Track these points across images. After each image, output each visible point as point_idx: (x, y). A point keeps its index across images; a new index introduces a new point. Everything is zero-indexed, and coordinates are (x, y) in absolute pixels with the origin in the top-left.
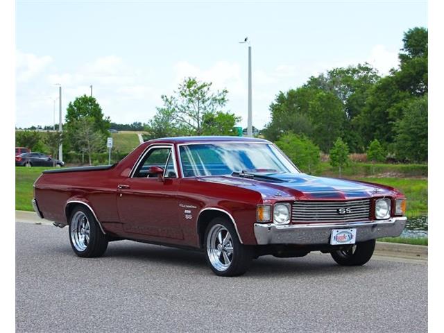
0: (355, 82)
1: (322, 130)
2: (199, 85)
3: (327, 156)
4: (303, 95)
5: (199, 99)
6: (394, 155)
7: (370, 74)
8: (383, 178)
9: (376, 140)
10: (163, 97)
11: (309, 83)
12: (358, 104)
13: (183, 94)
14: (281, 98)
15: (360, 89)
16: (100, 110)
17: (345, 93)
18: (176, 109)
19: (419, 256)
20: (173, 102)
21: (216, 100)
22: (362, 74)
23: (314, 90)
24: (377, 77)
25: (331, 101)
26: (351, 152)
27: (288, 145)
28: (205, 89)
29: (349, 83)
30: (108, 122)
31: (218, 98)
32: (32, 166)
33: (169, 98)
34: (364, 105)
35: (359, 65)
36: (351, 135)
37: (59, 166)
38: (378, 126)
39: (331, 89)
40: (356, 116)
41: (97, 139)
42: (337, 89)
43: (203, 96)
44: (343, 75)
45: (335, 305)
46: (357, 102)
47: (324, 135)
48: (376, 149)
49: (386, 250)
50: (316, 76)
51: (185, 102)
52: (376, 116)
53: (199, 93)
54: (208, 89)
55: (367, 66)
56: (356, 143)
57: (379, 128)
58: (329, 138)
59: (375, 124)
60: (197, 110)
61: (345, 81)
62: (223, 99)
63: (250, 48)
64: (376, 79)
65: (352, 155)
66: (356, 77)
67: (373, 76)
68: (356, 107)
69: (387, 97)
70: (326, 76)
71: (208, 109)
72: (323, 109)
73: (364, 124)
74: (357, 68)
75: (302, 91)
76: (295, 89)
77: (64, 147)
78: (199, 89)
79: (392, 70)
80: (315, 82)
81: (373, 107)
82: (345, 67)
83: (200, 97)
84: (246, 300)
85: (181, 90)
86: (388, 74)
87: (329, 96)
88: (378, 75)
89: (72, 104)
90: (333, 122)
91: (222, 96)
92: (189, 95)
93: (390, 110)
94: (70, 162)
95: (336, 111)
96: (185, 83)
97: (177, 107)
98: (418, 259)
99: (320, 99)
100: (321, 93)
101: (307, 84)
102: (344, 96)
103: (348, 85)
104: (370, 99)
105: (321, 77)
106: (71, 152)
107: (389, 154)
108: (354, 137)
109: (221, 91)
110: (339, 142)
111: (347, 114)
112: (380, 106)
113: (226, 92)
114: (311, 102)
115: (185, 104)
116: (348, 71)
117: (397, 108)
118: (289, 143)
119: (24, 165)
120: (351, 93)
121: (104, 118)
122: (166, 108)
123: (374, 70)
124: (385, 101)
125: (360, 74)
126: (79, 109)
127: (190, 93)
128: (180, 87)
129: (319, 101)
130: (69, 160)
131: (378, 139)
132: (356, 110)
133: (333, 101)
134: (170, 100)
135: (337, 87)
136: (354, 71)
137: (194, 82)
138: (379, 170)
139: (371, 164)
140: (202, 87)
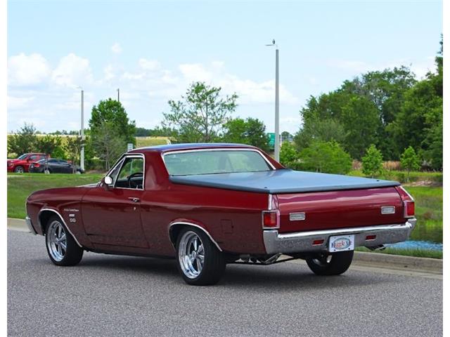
0: (391, 86)
1: (355, 136)
2: (208, 90)
3: (360, 164)
4: (336, 100)
5: (207, 104)
6: (430, 162)
7: (407, 78)
8: (417, 187)
9: (411, 147)
10: (170, 103)
11: (344, 87)
12: (393, 109)
13: (190, 100)
14: (312, 103)
15: (396, 94)
16: (125, 115)
17: (381, 98)
18: (184, 115)
19: (406, 267)
20: (180, 108)
21: (225, 105)
22: (398, 78)
23: (348, 95)
24: (414, 82)
25: (365, 106)
26: (385, 159)
27: (317, 153)
28: (214, 94)
29: (385, 87)
30: (132, 126)
31: (227, 103)
32: (51, 172)
33: (176, 103)
34: (399, 111)
35: (395, 68)
36: (387, 142)
37: (79, 173)
38: (414, 132)
39: (365, 94)
40: (391, 122)
41: (116, 145)
42: (372, 94)
43: (212, 101)
44: (378, 79)
45: (303, 316)
46: (392, 107)
47: (358, 142)
48: (411, 156)
49: (374, 261)
50: (351, 80)
51: (193, 108)
52: (412, 122)
53: (208, 99)
54: (217, 94)
55: (404, 70)
56: (391, 150)
57: (414, 134)
58: (363, 145)
59: (411, 131)
60: (205, 116)
61: (381, 86)
62: (232, 105)
63: (277, 51)
64: (413, 83)
65: (386, 163)
66: (392, 82)
67: (409, 80)
68: (392, 113)
69: (425, 103)
70: (361, 80)
71: (217, 114)
72: (357, 115)
73: (399, 130)
74: (393, 72)
75: (335, 96)
76: (327, 94)
77: (86, 153)
78: (208, 94)
79: (429, 74)
80: (349, 87)
81: (409, 112)
82: (381, 71)
83: (209, 102)
84: (215, 310)
85: (189, 95)
86: (425, 78)
87: (363, 101)
88: (415, 79)
89: (97, 108)
90: (367, 128)
91: (231, 102)
92: (197, 101)
93: (427, 116)
94: (93, 169)
95: (369, 116)
96: (193, 88)
97: (184, 112)
98: (405, 270)
99: (354, 104)
100: (354, 98)
101: (341, 88)
102: (380, 102)
103: (384, 90)
104: (407, 104)
105: (356, 81)
106: (95, 158)
107: (425, 162)
108: (389, 144)
109: (230, 97)
110: (372, 149)
111: (383, 120)
112: (417, 112)
113: (236, 97)
114: (343, 108)
115: (193, 110)
116: (383, 75)
117: (435, 114)
118: (317, 150)
119: (43, 172)
120: (387, 98)
121: (129, 123)
122: (173, 113)
123: (411, 74)
124: (422, 106)
125: (396, 78)
126: (104, 114)
127: (198, 98)
128: (188, 92)
129: (351, 106)
130: (92, 167)
131: (413, 147)
132: (392, 116)
133: (367, 107)
134: (177, 106)
135: (372, 91)
136: (390, 75)
137: (203, 87)
138: (413, 179)
139: (405, 173)
140: (211, 92)
